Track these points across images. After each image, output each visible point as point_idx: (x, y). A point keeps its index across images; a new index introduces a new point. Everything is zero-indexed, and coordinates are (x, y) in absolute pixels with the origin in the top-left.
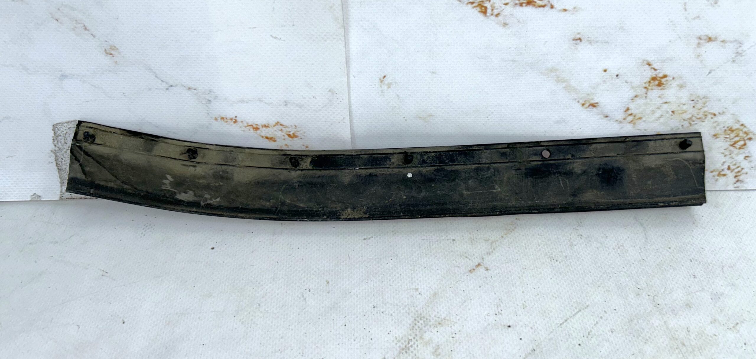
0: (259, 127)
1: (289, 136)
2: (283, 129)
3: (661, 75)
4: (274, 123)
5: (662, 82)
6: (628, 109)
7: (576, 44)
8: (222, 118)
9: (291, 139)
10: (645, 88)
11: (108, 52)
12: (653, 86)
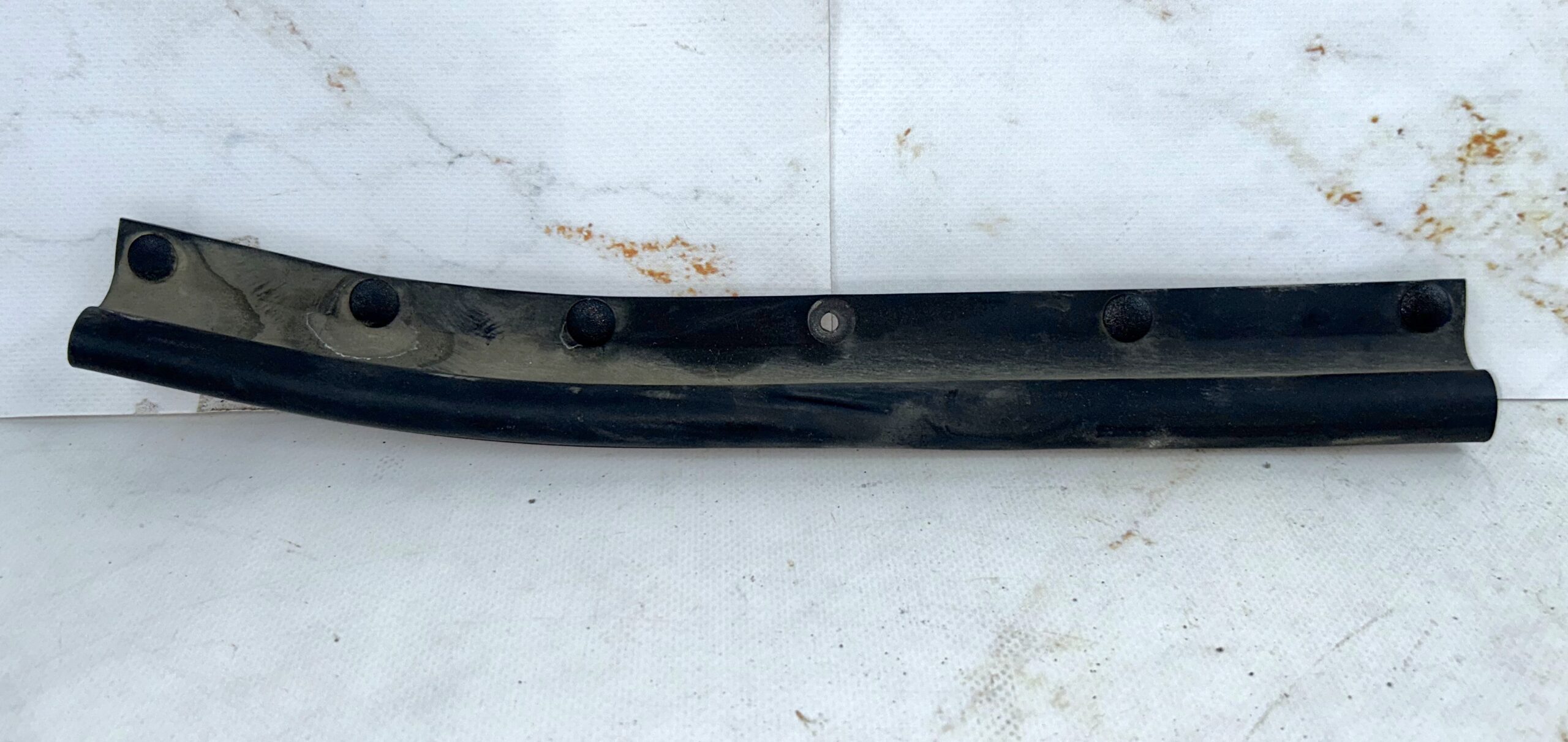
0: (636, 249)
1: (699, 268)
2: (688, 253)
3: (1492, 131)
4: (669, 240)
5: (1496, 148)
6: (1424, 208)
7: (1314, 60)
8: (562, 229)
9: (701, 276)
10: (1461, 160)
11: (334, 80)
12: (1476, 155)
